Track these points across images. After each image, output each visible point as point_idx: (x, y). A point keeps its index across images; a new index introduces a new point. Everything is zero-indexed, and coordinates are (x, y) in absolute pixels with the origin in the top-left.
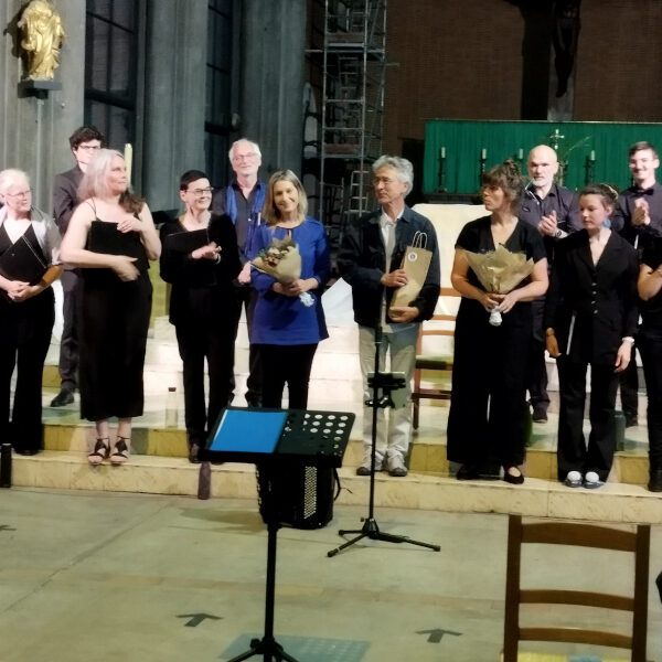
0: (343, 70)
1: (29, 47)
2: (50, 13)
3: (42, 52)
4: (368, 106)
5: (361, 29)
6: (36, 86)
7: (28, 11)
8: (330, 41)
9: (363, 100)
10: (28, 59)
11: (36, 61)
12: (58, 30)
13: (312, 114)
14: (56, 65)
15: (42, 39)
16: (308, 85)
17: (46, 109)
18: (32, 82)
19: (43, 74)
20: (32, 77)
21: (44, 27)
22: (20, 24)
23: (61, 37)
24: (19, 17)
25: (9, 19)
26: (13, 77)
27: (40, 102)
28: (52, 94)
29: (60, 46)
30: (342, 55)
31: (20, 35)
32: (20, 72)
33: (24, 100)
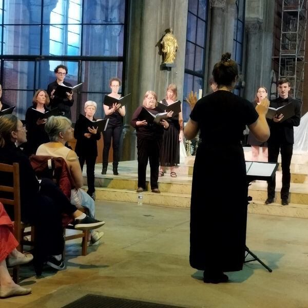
0: (287, 64)
1: (165, 51)
2: (173, 38)
3: (170, 53)
4: (297, 79)
5: (295, 49)
6: (167, 66)
7: (165, 38)
8: (282, 53)
9: (295, 76)
10: (164, 55)
11: (167, 56)
12: (176, 45)
13: (274, 82)
14: (174, 58)
15: (170, 48)
16: (273, 71)
17: (170, 75)
18: (165, 64)
19: (170, 61)
20: (165, 62)
21: (170, 44)
22: (162, 42)
23: (177, 47)
24: (161, 40)
25: (158, 41)
26: (159, 63)
27: (168, 72)
28: (172, 69)
29: (176, 51)
30: (287, 59)
31: (161, 46)
32: (161, 61)
33: (163, 71)
